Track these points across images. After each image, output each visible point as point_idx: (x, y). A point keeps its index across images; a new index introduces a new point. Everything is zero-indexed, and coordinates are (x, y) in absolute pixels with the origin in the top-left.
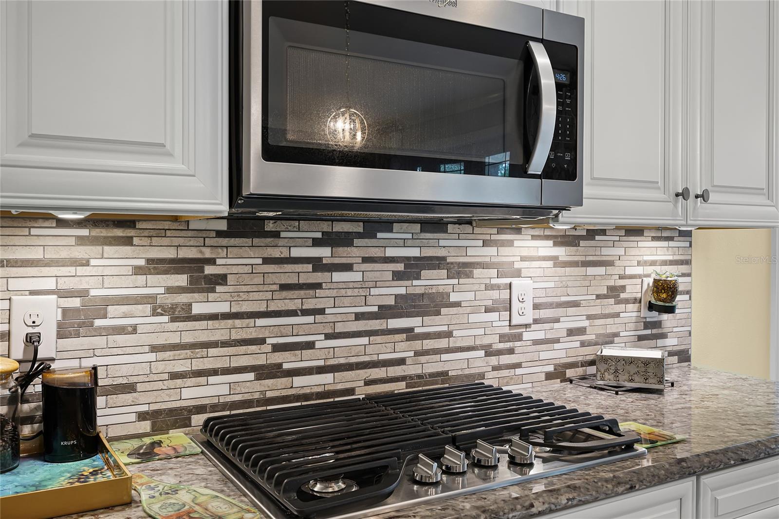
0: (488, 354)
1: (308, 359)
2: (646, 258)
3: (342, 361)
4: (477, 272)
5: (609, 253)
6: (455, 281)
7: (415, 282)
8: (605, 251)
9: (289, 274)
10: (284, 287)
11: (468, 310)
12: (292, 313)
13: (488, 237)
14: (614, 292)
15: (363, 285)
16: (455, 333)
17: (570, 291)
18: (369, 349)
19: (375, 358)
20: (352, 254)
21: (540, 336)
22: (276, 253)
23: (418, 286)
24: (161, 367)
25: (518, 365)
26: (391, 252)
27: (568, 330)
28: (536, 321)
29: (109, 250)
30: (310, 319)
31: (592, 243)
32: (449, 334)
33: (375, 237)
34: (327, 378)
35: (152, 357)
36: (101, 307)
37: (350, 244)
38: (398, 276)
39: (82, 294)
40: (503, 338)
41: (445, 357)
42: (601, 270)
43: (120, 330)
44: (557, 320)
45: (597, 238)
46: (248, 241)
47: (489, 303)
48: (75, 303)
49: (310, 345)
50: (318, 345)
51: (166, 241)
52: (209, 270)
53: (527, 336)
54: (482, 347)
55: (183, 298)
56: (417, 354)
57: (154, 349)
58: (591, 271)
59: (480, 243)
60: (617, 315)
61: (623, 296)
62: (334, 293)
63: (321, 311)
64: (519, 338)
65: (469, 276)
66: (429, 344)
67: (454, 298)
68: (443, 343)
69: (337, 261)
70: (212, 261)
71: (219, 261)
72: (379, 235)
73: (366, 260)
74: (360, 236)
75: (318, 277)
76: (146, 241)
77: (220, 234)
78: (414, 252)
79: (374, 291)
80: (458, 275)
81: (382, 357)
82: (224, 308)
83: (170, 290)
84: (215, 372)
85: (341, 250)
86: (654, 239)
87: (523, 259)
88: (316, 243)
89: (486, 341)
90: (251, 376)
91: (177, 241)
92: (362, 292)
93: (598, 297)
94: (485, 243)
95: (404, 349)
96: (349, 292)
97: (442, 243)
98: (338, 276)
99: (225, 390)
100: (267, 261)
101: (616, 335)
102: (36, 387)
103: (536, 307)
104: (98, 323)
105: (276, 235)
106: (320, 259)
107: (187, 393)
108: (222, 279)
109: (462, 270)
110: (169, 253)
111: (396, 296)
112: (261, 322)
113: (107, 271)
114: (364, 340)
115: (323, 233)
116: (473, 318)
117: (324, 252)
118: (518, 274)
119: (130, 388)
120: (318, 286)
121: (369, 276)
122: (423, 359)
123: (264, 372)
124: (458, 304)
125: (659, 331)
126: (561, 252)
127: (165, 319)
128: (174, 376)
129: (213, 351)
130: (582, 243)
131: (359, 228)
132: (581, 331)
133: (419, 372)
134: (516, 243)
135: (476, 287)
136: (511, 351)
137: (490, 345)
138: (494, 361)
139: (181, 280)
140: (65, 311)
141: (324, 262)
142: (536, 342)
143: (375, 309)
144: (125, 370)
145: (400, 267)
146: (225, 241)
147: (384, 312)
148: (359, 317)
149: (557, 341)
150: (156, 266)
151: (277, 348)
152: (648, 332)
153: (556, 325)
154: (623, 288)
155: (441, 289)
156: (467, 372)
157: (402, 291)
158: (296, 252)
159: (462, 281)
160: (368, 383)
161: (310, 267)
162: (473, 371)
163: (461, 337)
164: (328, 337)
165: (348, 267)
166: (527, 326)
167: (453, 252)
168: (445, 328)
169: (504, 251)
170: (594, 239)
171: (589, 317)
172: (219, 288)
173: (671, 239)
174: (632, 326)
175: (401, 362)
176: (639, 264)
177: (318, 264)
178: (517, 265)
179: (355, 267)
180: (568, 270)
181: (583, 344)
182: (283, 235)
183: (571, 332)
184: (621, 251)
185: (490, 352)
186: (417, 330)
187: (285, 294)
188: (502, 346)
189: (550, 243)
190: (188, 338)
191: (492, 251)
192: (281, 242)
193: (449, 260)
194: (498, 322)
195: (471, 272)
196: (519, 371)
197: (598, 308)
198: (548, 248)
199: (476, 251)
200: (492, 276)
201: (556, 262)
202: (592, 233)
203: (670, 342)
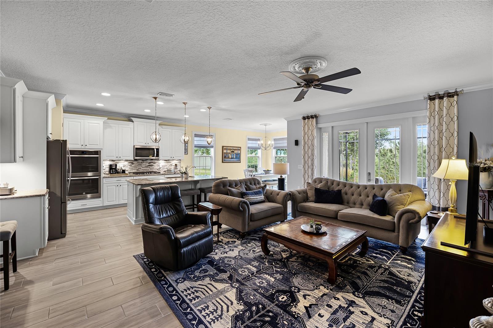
1: (141, 169)
2: (175, 162)
3: (144, 170)
5: (170, 162)
9: (139, 163)
11: (155, 166)
12: (139, 166)
17: (166, 165)
23: (150, 164)
25: (161, 171)
27: (166, 168)
34: (142, 171)
35: (129, 169)
37: (144, 161)
38: (148, 163)
39: (124, 165)
41: (153, 170)
43: (127, 167)
53: (161, 168)
55: (131, 165)
58: (168, 163)
63: (142, 166)
80: (154, 163)
81: (147, 169)
82: (134, 165)
84: (133, 170)
86: (176, 160)
95: (149, 169)
102: (122, 170)
114: (145, 168)
117: (142, 162)
118: (160, 163)
122: (151, 170)
123: (137, 170)
126: (165, 162)
128: (131, 170)
129: (133, 168)
132: (168, 168)
134: (160, 161)
135: (156, 164)
147: (147, 166)
148: (145, 166)
150: (129, 163)
151: (138, 168)
153: (164, 168)
155: (152, 164)
160: (146, 171)
163: (154, 168)
173: (178, 160)
174: (173, 168)
177: (141, 163)
184: (173, 161)
185: (157, 169)
188: (159, 169)
191: (158, 161)
192: (139, 161)
194: (158, 167)
197: (169, 166)
198: (164, 161)
199: (156, 161)
200: (158, 163)
201: (164, 162)
202: (168, 160)
203: (178, 169)
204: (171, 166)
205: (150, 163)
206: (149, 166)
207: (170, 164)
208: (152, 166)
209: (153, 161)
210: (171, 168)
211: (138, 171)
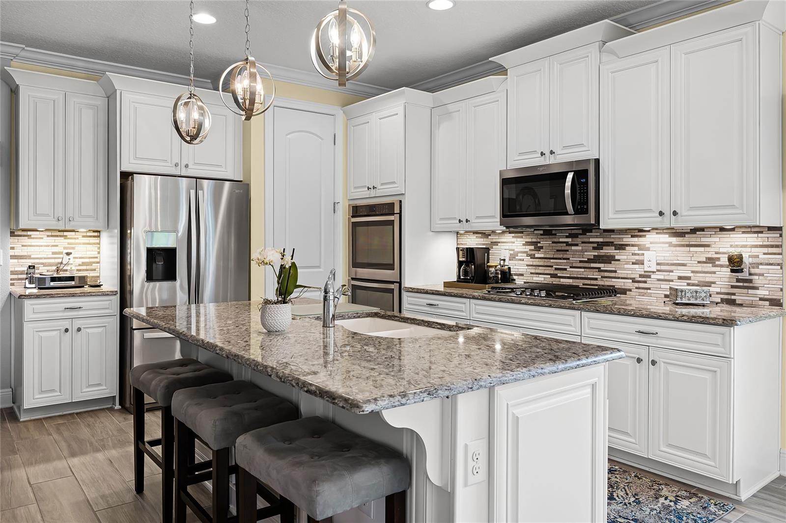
0: (633, 282)
2: (736, 243)
3: (575, 276)
4: (627, 248)
5: (705, 240)
6: (618, 251)
7: (601, 251)
8: (703, 239)
10: (558, 251)
11: (624, 263)
12: (560, 259)
13: (633, 234)
14: (711, 261)
15: (583, 251)
16: (618, 271)
17: (679, 258)
18: (584, 273)
19: (586, 276)
20: (578, 240)
21: (662, 277)
22: (556, 240)
24: (528, 270)
25: (649, 289)
26: (591, 240)
27: (679, 277)
28: (658, 271)
29: (518, 239)
30: (565, 261)
31: (694, 235)
32: (615, 272)
33: (586, 234)
34: (571, 281)
35: (527, 267)
36: (516, 254)
37: (577, 237)
38: (594, 248)
39: (513, 250)
40: (641, 276)
41: (613, 280)
42: (702, 249)
43: (520, 260)
44: (672, 271)
45: (697, 233)
46: (548, 237)
47: (634, 261)
48: (512, 252)
49: (565, 269)
50: (568, 270)
51: (529, 237)
52: (539, 245)
53: (653, 276)
54: (631, 279)
55: (533, 252)
56: (602, 277)
57: (527, 265)
58: (692, 249)
59: (630, 236)
60: (714, 273)
61: (717, 263)
62: (572, 253)
63: (569, 259)
64: (649, 277)
65: (624, 249)
66: (606, 274)
67: (617, 258)
68: (613, 275)
69: (573, 243)
70: (539, 242)
71: (541, 242)
72: (587, 234)
73: (583, 243)
74: (581, 234)
75: (567, 248)
76: (525, 237)
77: (541, 235)
78: (601, 240)
79: (585, 253)
80: (619, 249)
81: (589, 276)
82: (542, 256)
83: (530, 250)
84: (541, 274)
85: (574, 239)
86: (743, 232)
87: (651, 243)
88: (567, 237)
89: (633, 276)
90: (549, 276)
91: (532, 237)
92: (582, 254)
93: (699, 262)
94: (632, 236)
95: (596, 275)
96: (577, 253)
97: (612, 236)
98: (573, 248)
99: (543, 279)
100: (553, 242)
101: (714, 283)
103: (658, 264)
104: (516, 257)
105: (555, 234)
106: (568, 242)
107: (534, 279)
108: (542, 248)
109: (622, 247)
110: (530, 240)
111: (594, 255)
112: (552, 261)
113: (518, 245)
114: (583, 270)
115: (569, 234)
116: (626, 266)
117: (569, 240)
118: (648, 249)
119: (522, 275)
120: (568, 251)
121: (584, 248)
122: (605, 279)
123: (553, 276)
124: (619, 260)
125: (751, 285)
126: (674, 240)
127: (529, 258)
128: (531, 273)
129: (540, 268)
130: (686, 236)
131: (580, 232)
132: (689, 278)
133: (603, 284)
134: (647, 236)
135: (628, 254)
136: (645, 282)
137: (634, 278)
138: (636, 285)
139: (532, 247)
140: (510, 254)
141: (569, 243)
142: (659, 280)
143: (586, 259)
144: (521, 270)
145: (596, 245)
146: (542, 237)
147: (590, 261)
148: (581, 262)
149: (672, 281)
150: (528, 243)
151: (556, 269)
152: (741, 284)
153: (671, 274)
154: (718, 259)
155: (612, 254)
156: (623, 287)
157: (596, 254)
158: (561, 240)
159: (621, 251)
160: (583, 285)
161: (565, 245)
162: (626, 287)
163: (620, 273)
164: (571, 267)
165: (577, 245)
166: (653, 272)
167: (617, 240)
168: (614, 269)
169: (641, 239)
170: (696, 233)
171: (693, 272)
172: (541, 250)
173: (761, 232)
174: (727, 280)
175: (596, 279)
176: (731, 246)
177: (567, 244)
178: (647, 246)
179: (579, 245)
180: (678, 249)
181: (688, 284)
182: (557, 234)
183: (680, 278)
184: (717, 240)
185: (634, 281)
186: (602, 269)
187: (558, 253)
188: (640, 279)
189: (667, 236)
190: (534, 264)
191: (636, 239)
192: (557, 237)
193: (615, 243)
194: (638, 270)
195: (625, 248)
196: (649, 291)
197: (699, 268)
198: (665, 238)
199: (627, 239)
200: (635, 250)
201: (671, 244)
202: (694, 231)
203: (762, 292)
204: (709, 267)
205: (600, 246)
206: (597, 259)
207: (702, 254)
208: (609, 259)
209: (613, 238)
210: (709, 278)
211: (555, 281)
